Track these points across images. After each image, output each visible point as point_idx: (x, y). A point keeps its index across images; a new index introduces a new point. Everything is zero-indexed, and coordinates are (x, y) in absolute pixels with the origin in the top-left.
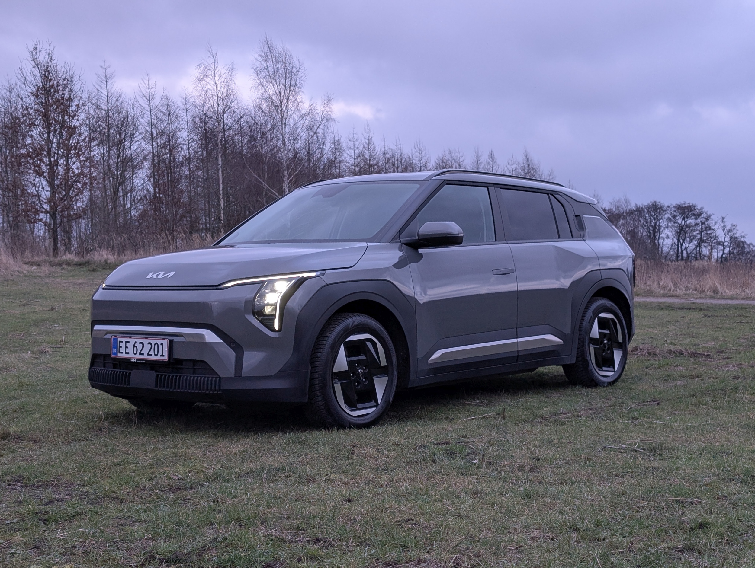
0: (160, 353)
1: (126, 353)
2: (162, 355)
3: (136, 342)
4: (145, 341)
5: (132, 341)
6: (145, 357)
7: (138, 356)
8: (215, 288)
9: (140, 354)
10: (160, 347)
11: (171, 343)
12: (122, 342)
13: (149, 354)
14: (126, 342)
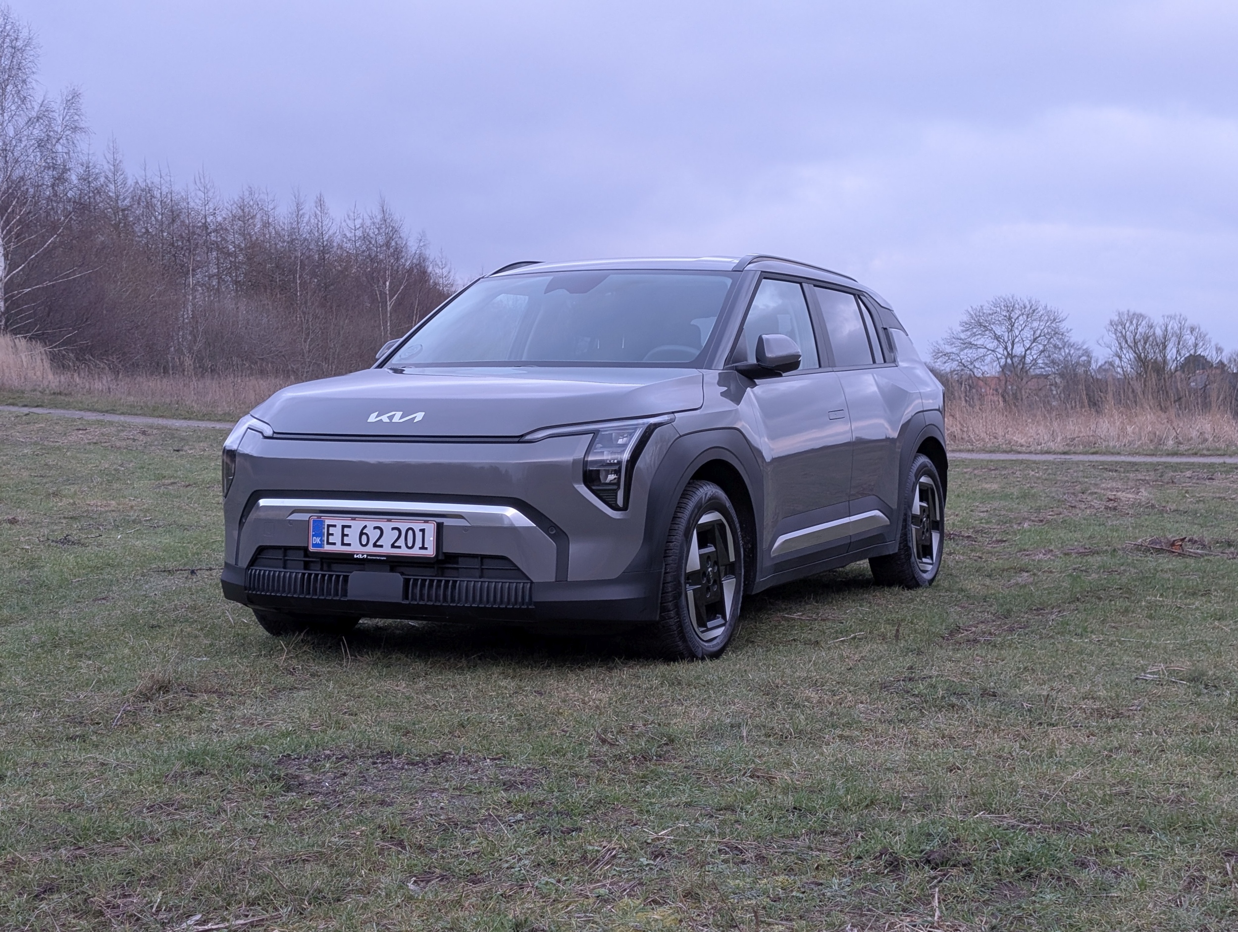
0: (419, 543)
1: (343, 544)
2: (423, 548)
3: (365, 527)
4: (387, 526)
5: (357, 525)
6: (387, 550)
7: (370, 549)
8: (517, 440)
9: (375, 545)
10: (419, 535)
11: (440, 527)
12: (335, 526)
13: (393, 546)
14: (344, 527)
